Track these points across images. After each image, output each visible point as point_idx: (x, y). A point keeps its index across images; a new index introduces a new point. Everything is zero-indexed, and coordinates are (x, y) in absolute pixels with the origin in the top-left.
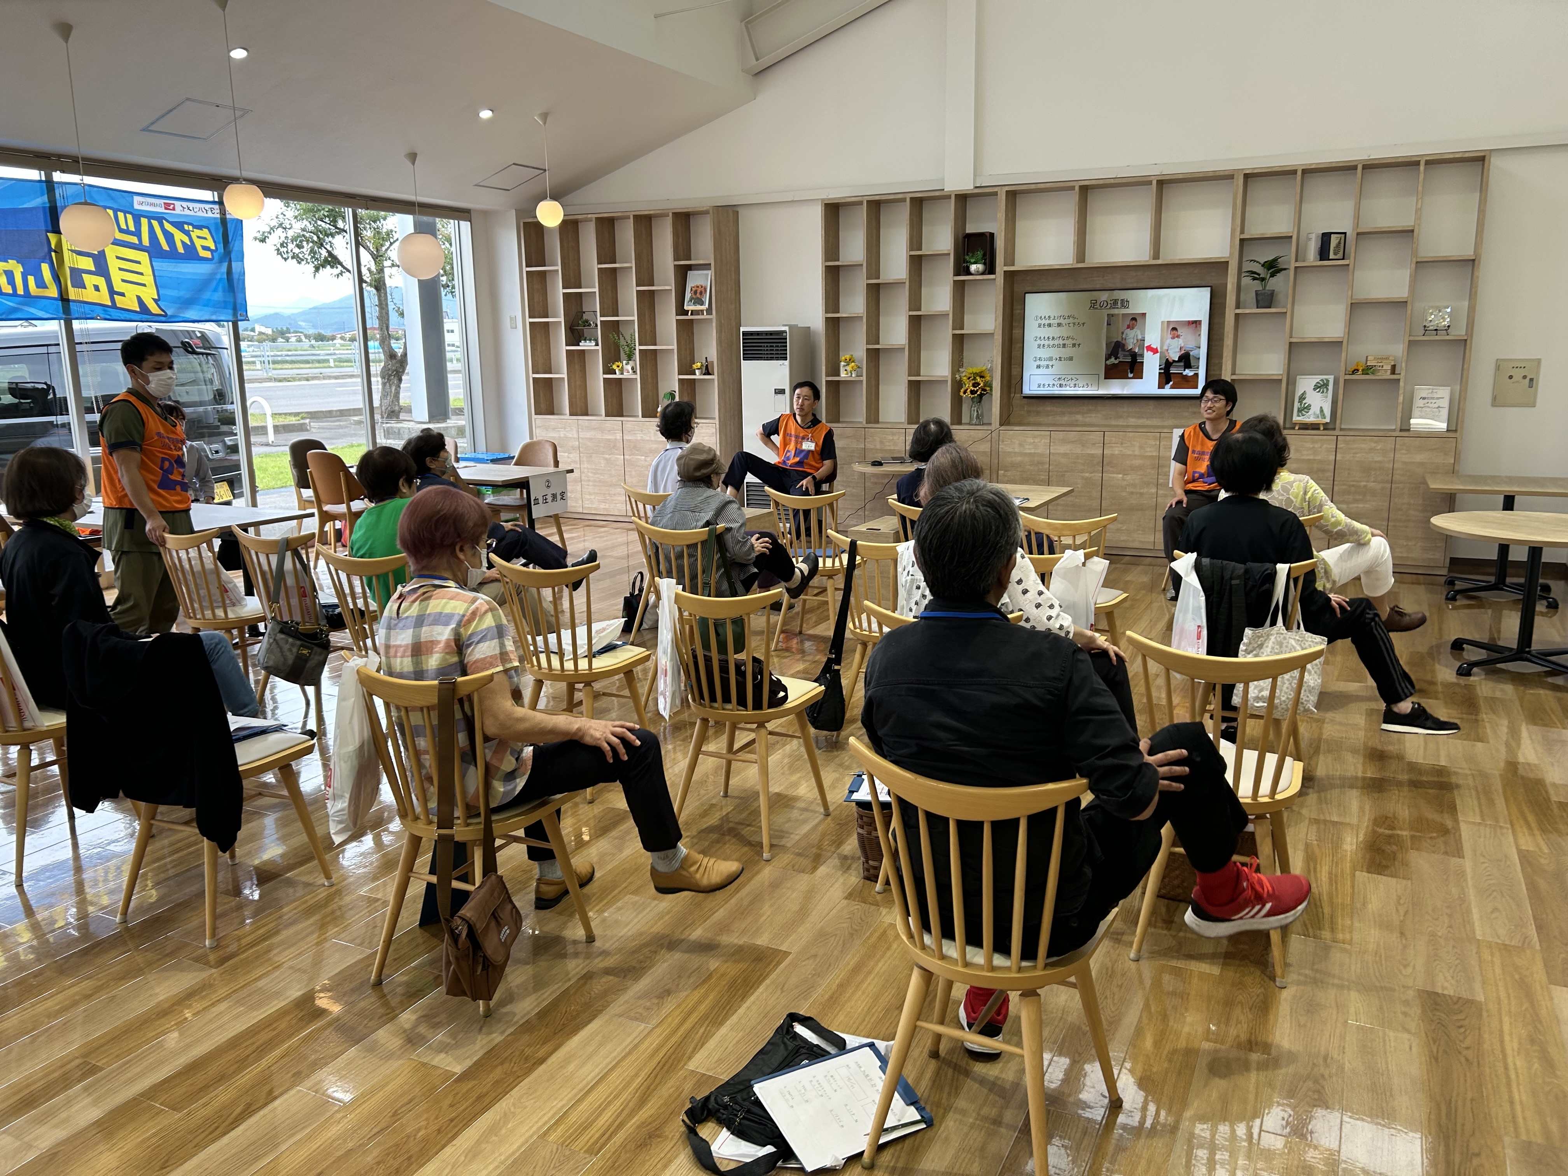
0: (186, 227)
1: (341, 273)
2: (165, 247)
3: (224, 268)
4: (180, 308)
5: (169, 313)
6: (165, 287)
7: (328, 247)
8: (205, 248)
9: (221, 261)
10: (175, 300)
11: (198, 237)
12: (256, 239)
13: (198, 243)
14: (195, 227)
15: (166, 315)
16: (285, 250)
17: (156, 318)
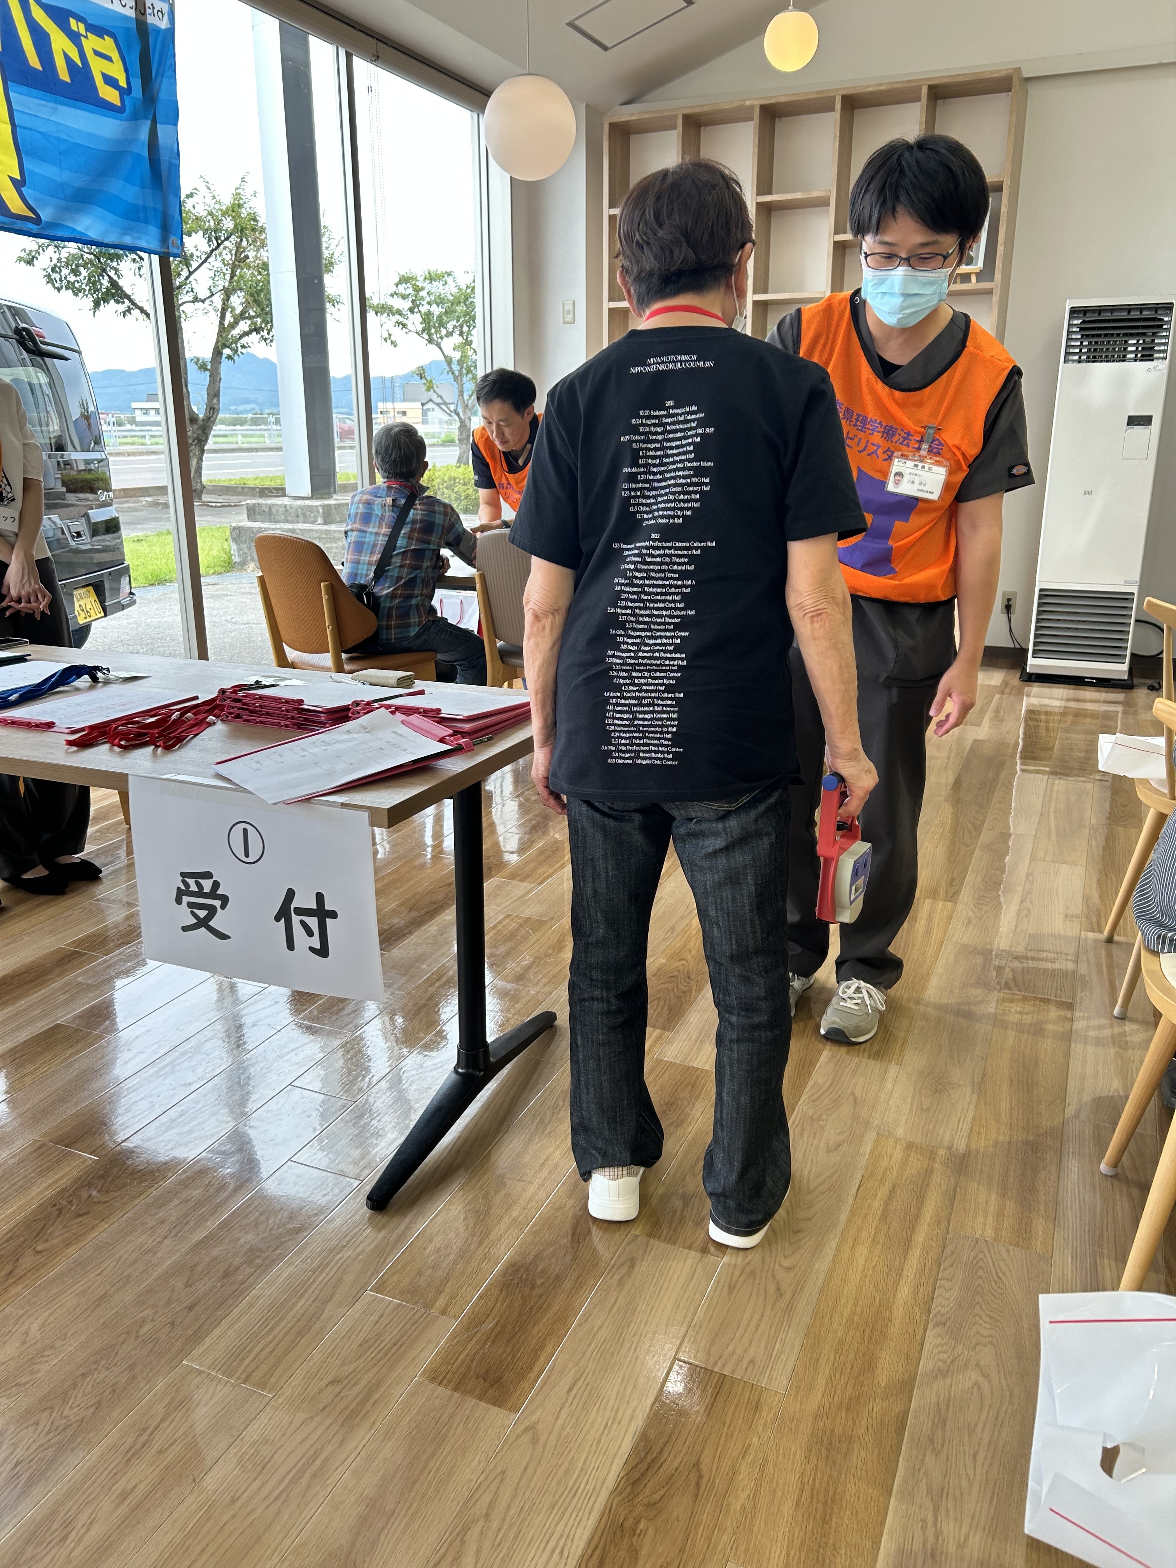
0: (73, 22)
1: (129, 310)
2: (34, 61)
3: (144, 135)
4: (66, 209)
5: (45, 215)
6: (36, 155)
7: (112, 273)
8: (110, 81)
9: (135, 117)
10: (55, 190)
11: (97, 53)
12: (20, 259)
13: (97, 67)
14: (90, 28)
15: (37, 220)
16: (57, 276)
17: (19, 224)
